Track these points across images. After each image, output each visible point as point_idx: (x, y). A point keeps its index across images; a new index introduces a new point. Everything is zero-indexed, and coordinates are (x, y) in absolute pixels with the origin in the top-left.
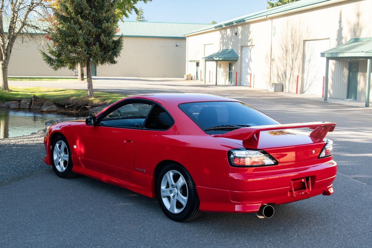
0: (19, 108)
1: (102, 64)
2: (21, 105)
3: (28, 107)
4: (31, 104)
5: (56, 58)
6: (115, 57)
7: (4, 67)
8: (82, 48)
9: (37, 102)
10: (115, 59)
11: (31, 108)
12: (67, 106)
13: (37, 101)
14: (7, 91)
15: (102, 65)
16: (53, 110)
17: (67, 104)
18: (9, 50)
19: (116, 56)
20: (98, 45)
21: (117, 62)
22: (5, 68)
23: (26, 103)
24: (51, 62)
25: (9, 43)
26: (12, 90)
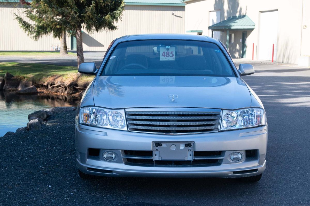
1: (97, 30)
4: (2, 85)
5: (36, 23)
6: (115, 21)
8: (72, 8)
10: (115, 24)
11: (3, 89)
12: (51, 86)
13: (11, 80)
15: (98, 32)
16: (32, 92)
17: (50, 84)
19: (117, 19)
20: (94, 4)
21: (117, 27)
24: (29, 29)
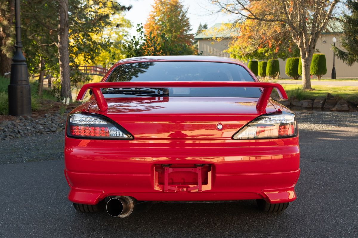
0: (312, 107)
2: (314, 104)
3: (320, 107)
4: (323, 104)
7: (306, 65)
9: (330, 101)
11: (324, 107)
13: (330, 99)
14: (308, 90)
16: (344, 109)
18: (313, 46)
22: (308, 65)
23: (319, 102)
24: (343, 57)
25: (312, 39)
26: (315, 89)
